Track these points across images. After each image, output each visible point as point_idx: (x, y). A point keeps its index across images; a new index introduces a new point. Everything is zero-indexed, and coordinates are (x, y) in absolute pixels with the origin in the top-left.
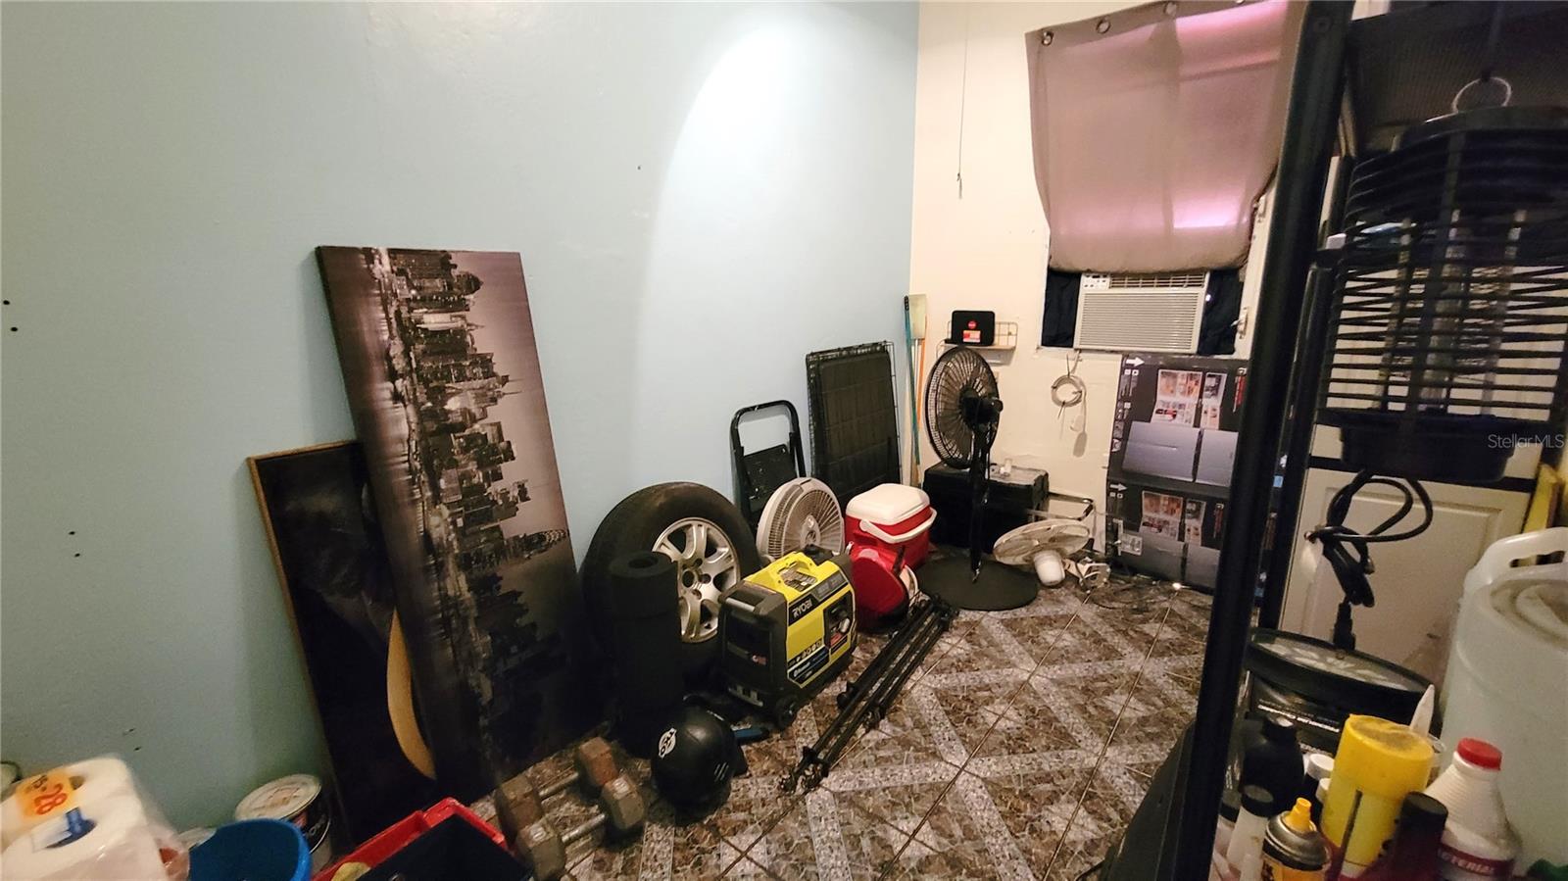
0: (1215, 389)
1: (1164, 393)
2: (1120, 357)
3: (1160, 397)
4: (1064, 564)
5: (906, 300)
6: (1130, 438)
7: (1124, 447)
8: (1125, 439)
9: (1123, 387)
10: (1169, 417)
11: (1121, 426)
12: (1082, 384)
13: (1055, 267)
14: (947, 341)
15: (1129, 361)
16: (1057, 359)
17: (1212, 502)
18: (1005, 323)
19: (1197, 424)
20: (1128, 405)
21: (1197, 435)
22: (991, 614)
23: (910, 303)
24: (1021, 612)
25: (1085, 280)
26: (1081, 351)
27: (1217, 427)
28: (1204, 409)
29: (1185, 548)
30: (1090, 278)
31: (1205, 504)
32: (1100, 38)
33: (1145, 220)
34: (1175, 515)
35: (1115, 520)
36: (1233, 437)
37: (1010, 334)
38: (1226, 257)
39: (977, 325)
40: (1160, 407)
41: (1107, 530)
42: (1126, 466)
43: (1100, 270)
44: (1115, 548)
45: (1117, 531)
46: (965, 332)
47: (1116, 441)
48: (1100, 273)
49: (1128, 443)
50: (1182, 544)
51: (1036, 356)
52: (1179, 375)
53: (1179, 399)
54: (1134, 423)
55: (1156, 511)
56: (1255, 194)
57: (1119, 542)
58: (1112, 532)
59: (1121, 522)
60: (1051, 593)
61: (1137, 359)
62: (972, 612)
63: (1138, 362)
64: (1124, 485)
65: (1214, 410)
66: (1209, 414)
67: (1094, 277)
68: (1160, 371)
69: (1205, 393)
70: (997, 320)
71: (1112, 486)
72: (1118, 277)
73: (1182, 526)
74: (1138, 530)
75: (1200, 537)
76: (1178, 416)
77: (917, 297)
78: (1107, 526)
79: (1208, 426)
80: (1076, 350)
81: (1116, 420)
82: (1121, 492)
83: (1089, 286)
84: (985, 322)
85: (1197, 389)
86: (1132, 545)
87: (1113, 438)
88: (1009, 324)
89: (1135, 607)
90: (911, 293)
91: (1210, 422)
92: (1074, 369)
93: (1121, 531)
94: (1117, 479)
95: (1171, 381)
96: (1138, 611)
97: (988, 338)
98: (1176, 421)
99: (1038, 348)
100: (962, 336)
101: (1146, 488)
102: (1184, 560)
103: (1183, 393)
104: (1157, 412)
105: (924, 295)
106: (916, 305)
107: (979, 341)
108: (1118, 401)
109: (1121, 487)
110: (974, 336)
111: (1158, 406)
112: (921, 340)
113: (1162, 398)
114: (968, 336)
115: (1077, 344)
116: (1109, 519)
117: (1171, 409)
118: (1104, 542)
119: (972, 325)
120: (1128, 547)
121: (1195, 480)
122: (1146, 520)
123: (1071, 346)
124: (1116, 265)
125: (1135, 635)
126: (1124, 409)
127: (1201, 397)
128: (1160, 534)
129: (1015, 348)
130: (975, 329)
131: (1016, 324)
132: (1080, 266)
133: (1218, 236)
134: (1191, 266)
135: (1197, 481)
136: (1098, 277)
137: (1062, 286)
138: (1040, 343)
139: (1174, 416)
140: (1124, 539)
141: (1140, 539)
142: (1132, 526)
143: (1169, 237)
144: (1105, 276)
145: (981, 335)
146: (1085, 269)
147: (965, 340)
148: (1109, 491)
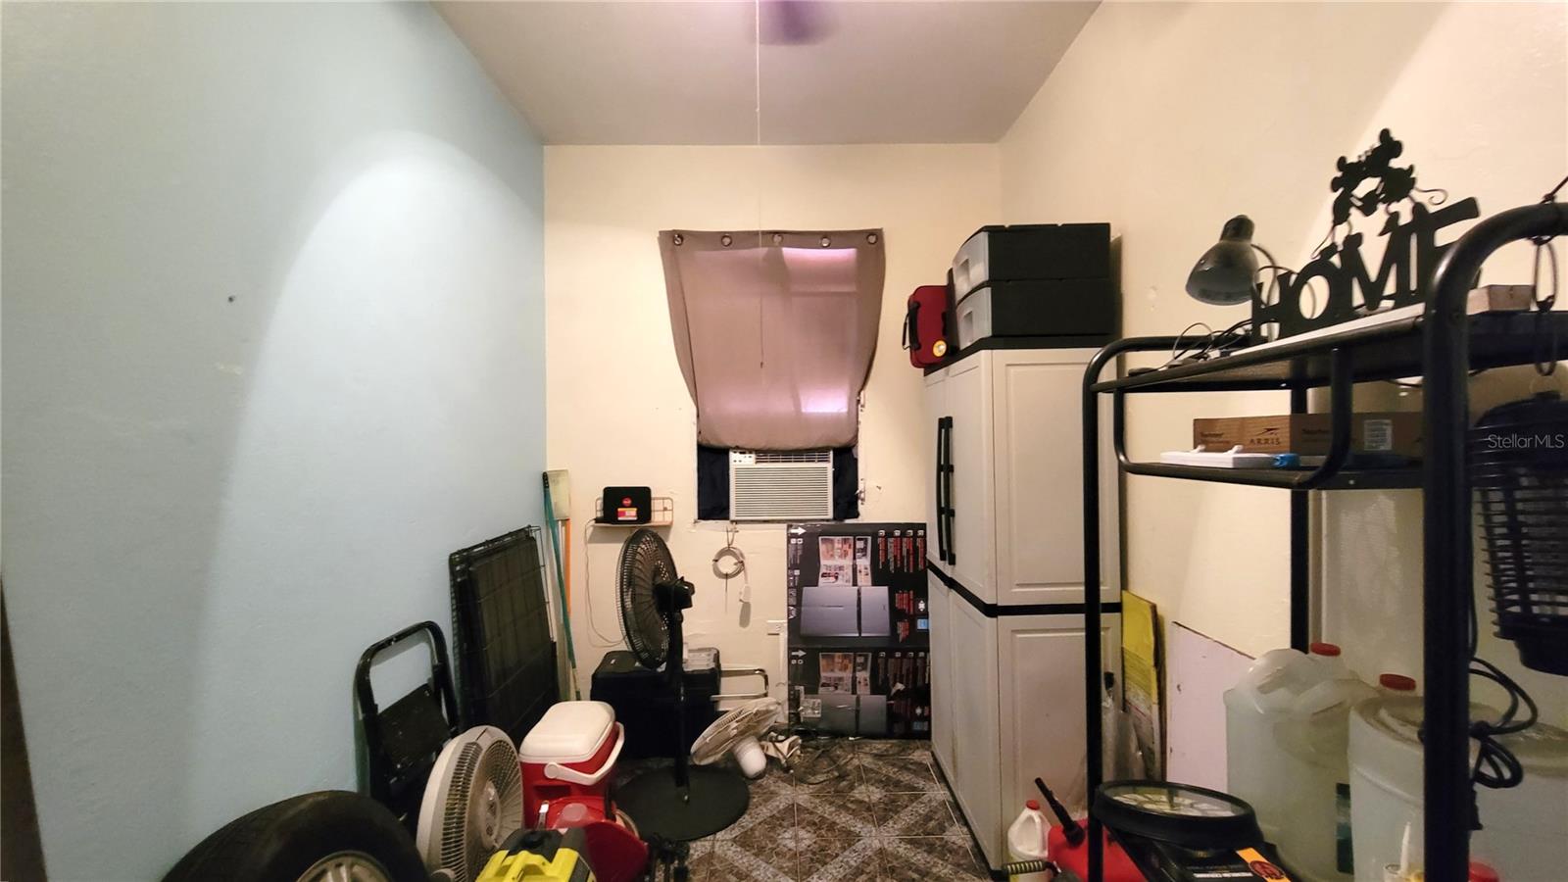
0: (864, 550)
1: (826, 558)
2: (785, 526)
3: (823, 562)
4: (763, 747)
5: (545, 477)
6: (803, 602)
7: (799, 613)
8: (798, 605)
9: (791, 556)
10: (832, 579)
11: (793, 592)
12: (742, 555)
13: (704, 443)
14: (597, 520)
15: (793, 531)
16: (715, 533)
17: (876, 652)
18: (660, 499)
19: (855, 584)
20: (797, 572)
21: (856, 592)
22: (719, 835)
23: (549, 480)
24: (746, 821)
25: (734, 457)
26: (737, 522)
27: (870, 584)
28: (858, 568)
29: (858, 699)
30: (738, 454)
31: (870, 654)
32: (723, 249)
33: (779, 405)
34: (848, 671)
35: (797, 688)
36: (884, 590)
37: (665, 509)
38: (843, 439)
39: (633, 501)
40: (825, 571)
41: (789, 699)
42: (803, 632)
43: (746, 447)
44: (797, 715)
45: (799, 697)
46: (619, 510)
47: (792, 608)
48: (748, 449)
49: (803, 609)
50: (855, 696)
51: (694, 531)
52: (836, 541)
53: (838, 562)
54: (805, 588)
55: (832, 671)
56: (857, 390)
57: (801, 708)
58: (794, 701)
59: (802, 688)
60: (760, 786)
61: (800, 529)
62: (699, 843)
63: (800, 531)
64: (803, 650)
65: (866, 569)
66: (863, 573)
67: (741, 453)
68: (820, 538)
69: (858, 554)
70: (653, 495)
71: (793, 653)
72: (763, 453)
73: (854, 679)
74: (817, 693)
75: (869, 687)
76: (840, 577)
77: (559, 473)
78: (789, 694)
79: (863, 584)
80: (732, 522)
81: (789, 588)
82: (802, 657)
83: (737, 460)
84: (641, 498)
85: (851, 551)
86: (813, 709)
87: (789, 605)
88: (663, 499)
89: (836, 774)
90: (548, 469)
91: (864, 580)
92: (732, 541)
93: (802, 698)
94: (799, 646)
95: (830, 546)
96: (841, 778)
97: (645, 514)
98: (839, 582)
99: (695, 522)
100: (616, 514)
101: (822, 650)
102: (857, 712)
103: (840, 557)
104: (823, 576)
105: (566, 471)
106: (556, 482)
107: (635, 519)
108: (789, 569)
109: (801, 653)
110: (631, 513)
111: (823, 570)
112: (565, 521)
113: (825, 563)
114: (623, 514)
115: (733, 516)
116: (791, 687)
117: (833, 572)
118: (787, 712)
119: (627, 502)
120: (810, 711)
121: (860, 634)
122: (823, 681)
123: (726, 518)
124: (761, 444)
125: (854, 807)
126: (795, 576)
127: (854, 558)
128: (837, 692)
129: (672, 523)
130: (631, 506)
131: (672, 500)
132: (729, 443)
133: (833, 420)
134: (820, 445)
135: (863, 635)
136: (744, 453)
137: (712, 461)
138: (696, 517)
139: (837, 578)
140: (806, 704)
141: (819, 701)
142: (812, 690)
143: (801, 421)
144: (750, 453)
145: (638, 512)
146: (734, 446)
147: (620, 519)
148: (790, 658)
